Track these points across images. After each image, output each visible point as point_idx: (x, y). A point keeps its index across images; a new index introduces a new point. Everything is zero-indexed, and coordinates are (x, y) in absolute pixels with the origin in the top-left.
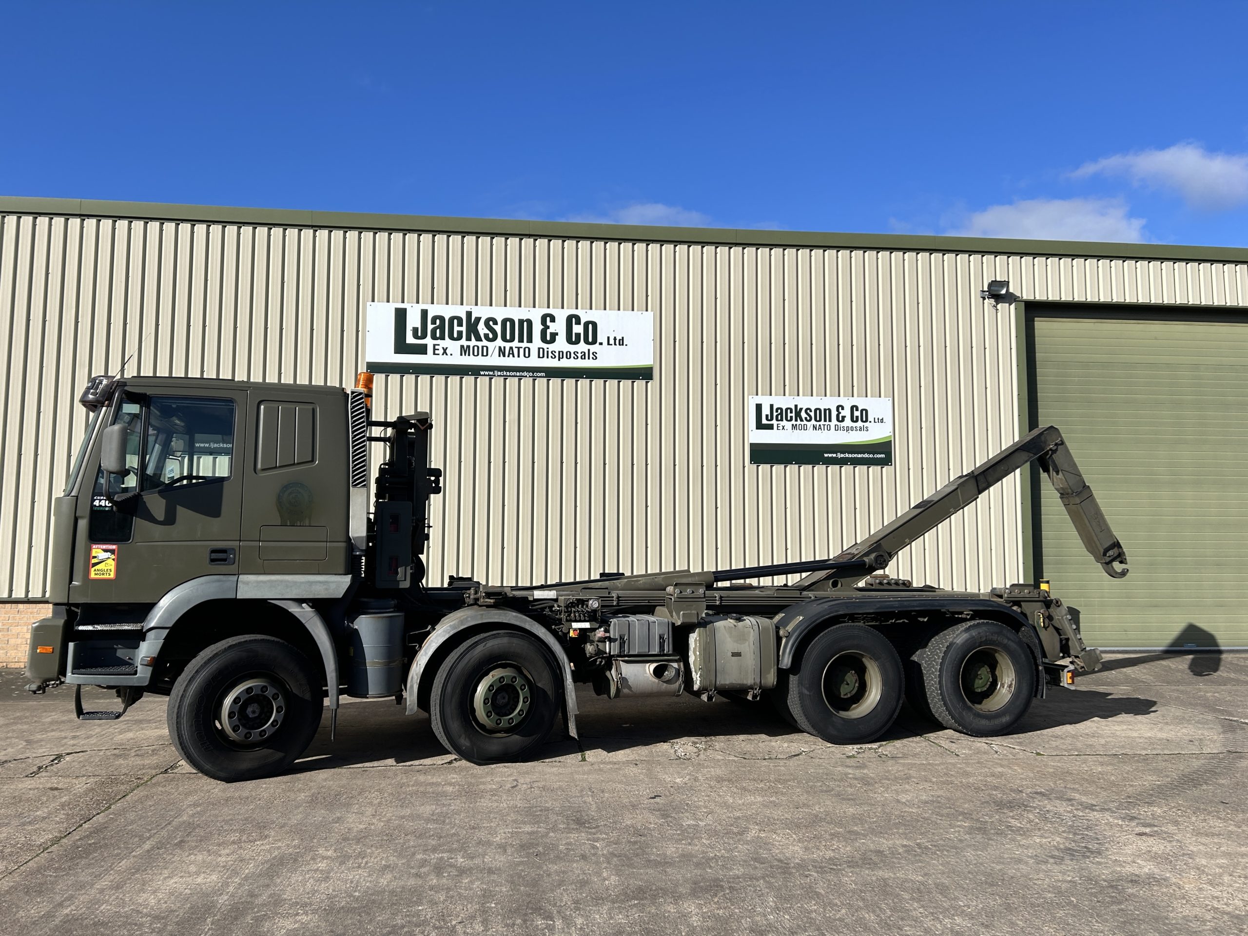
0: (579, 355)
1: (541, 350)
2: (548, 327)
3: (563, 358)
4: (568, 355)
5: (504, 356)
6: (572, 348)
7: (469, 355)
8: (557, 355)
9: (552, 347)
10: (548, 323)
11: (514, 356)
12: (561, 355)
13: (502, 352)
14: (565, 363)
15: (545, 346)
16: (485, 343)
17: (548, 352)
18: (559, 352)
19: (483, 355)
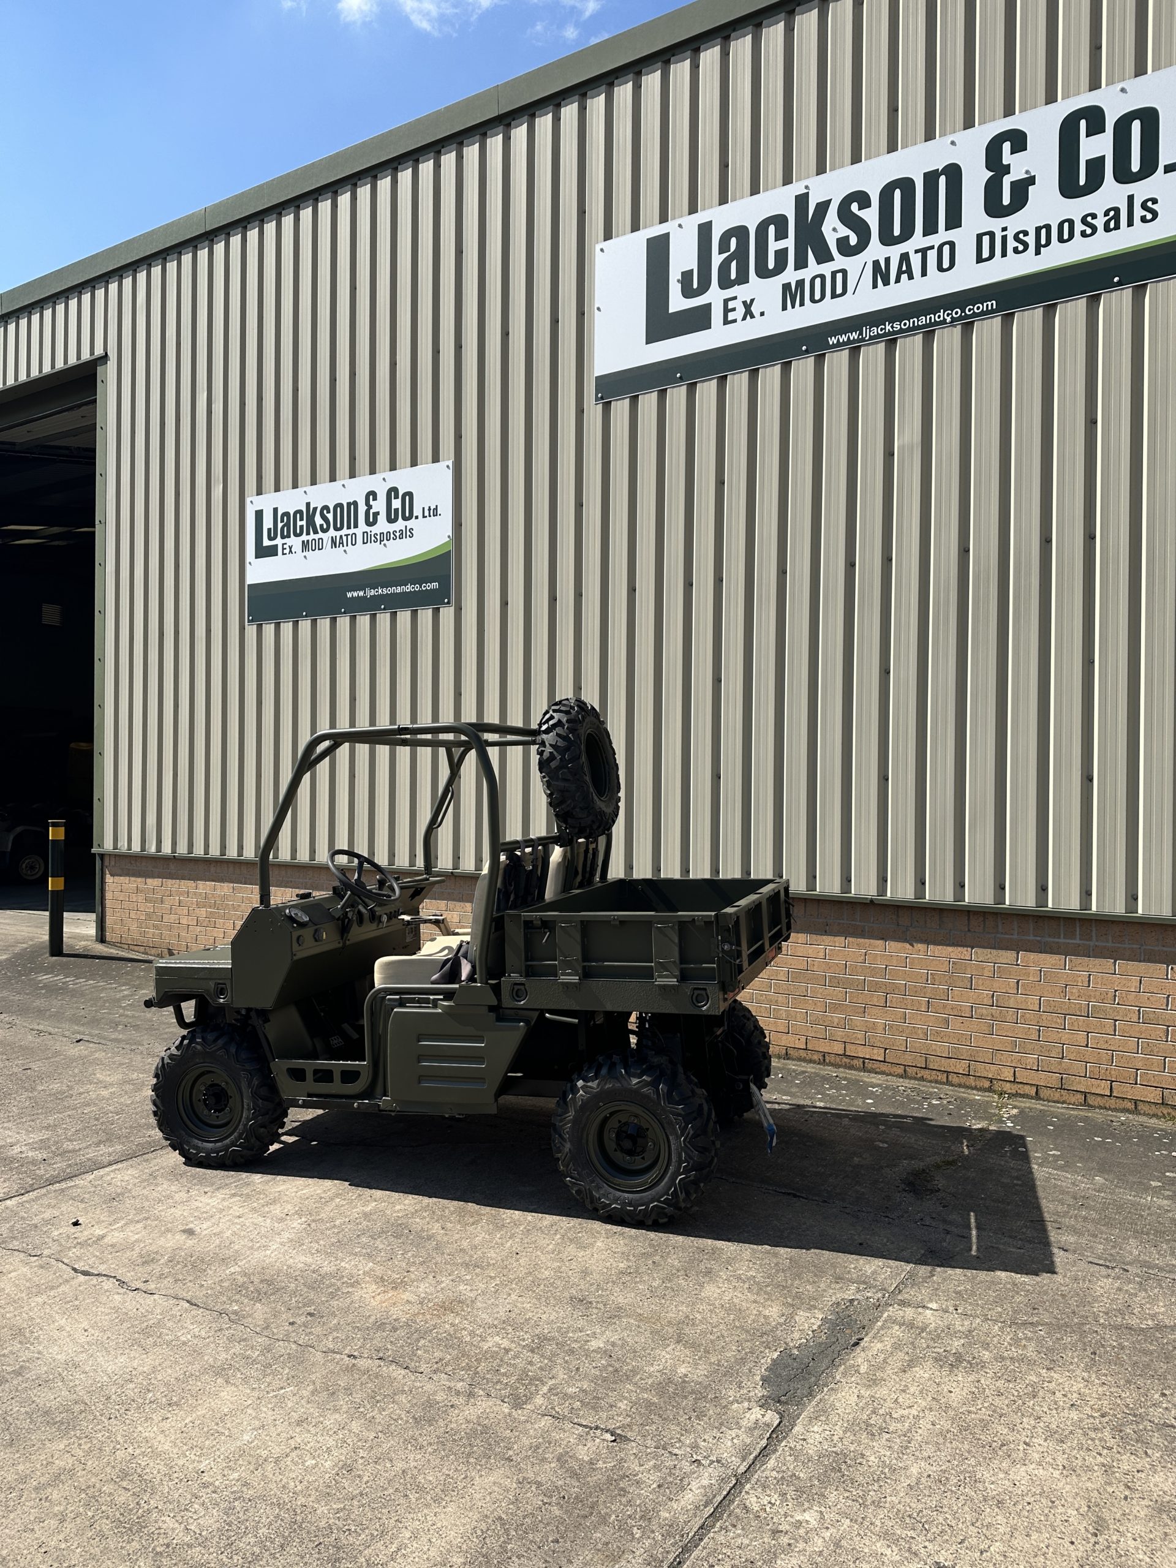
0: (1099, 222)
1: (986, 240)
2: (1007, 169)
3: (1048, 243)
4: (1066, 231)
5: (886, 283)
6: (1076, 208)
7: (802, 304)
8: (1031, 240)
9: (1015, 223)
10: (1007, 158)
11: (911, 277)
12: (1043, 237)
13: (881, 273)
14: (1057, 256)
15: (995, 225)
16: (839, 261)
17: (1004, 238)
18: (1038, 230)
19: (834, 295)
